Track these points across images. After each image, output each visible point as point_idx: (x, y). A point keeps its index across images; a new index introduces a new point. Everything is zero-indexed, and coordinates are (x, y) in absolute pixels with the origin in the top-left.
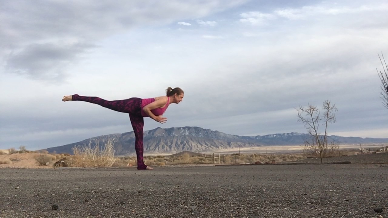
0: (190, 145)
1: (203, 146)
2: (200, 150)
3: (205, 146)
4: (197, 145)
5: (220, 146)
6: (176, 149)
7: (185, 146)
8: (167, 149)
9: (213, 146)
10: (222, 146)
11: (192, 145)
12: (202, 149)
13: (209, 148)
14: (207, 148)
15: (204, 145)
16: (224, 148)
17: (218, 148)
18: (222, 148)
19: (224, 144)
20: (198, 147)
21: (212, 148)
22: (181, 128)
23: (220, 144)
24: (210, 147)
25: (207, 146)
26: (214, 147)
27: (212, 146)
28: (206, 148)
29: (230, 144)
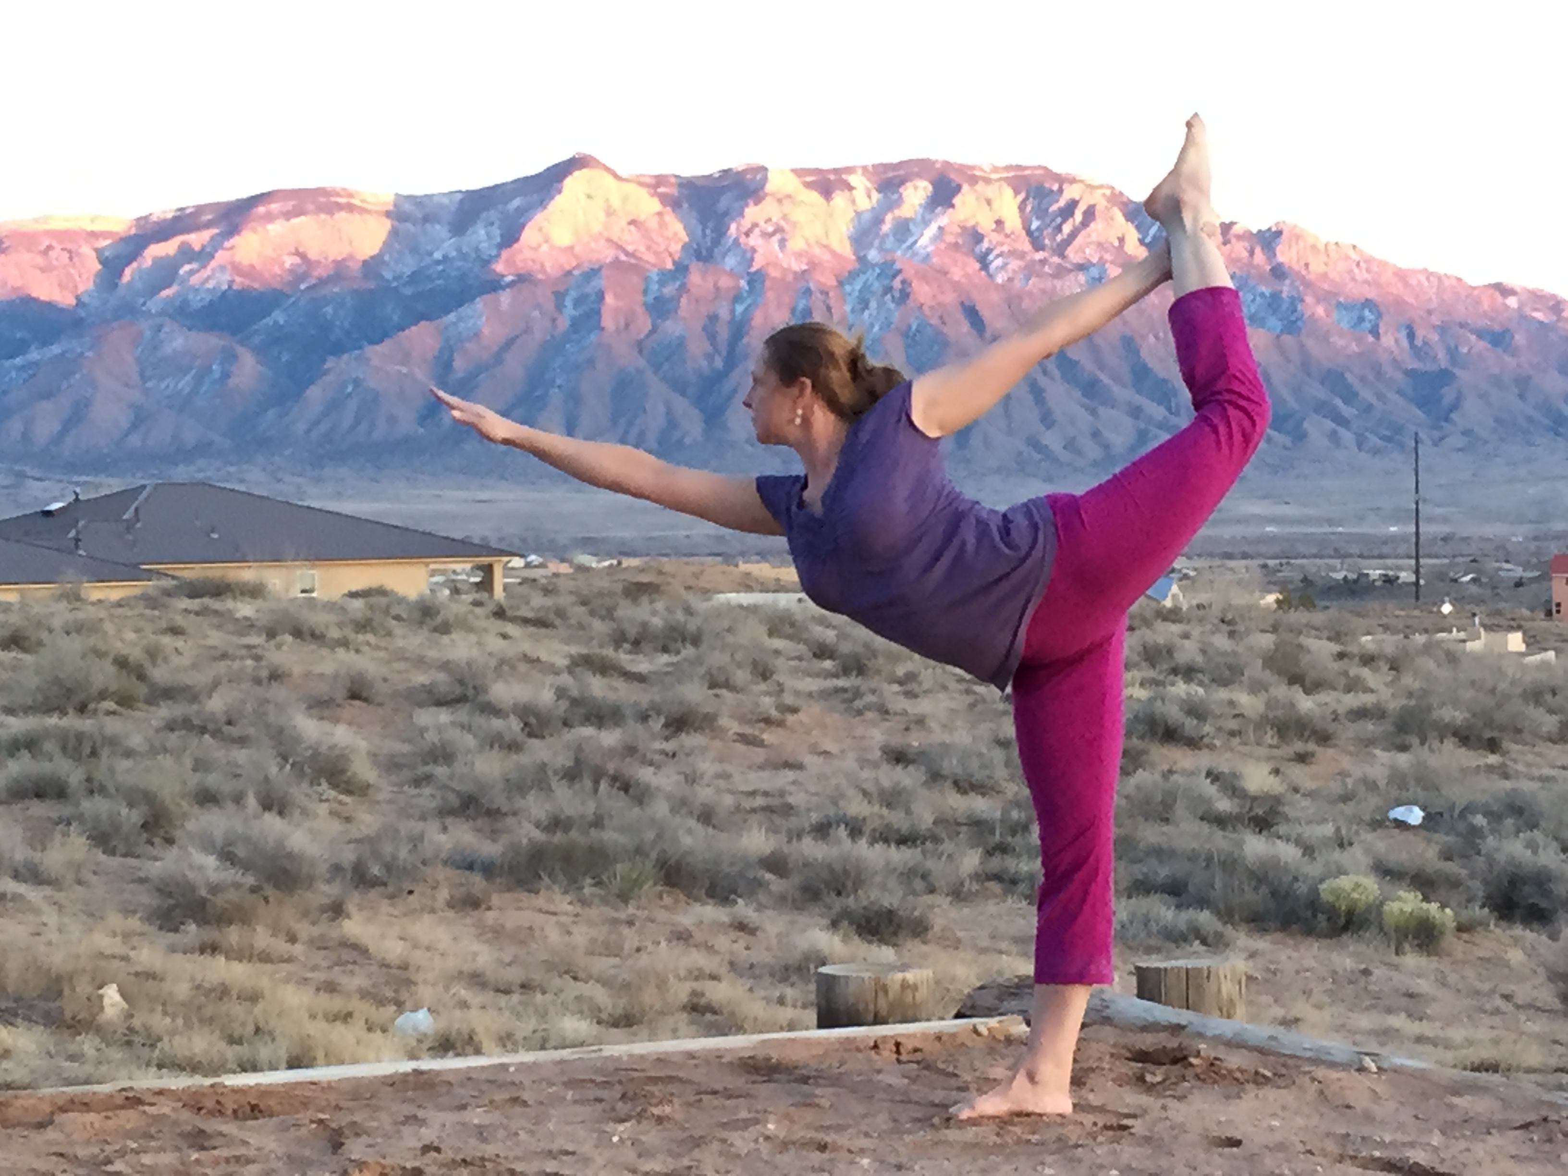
1: (1104, 411)
2: (1070, 445)
3: (1136, 412)
4: (1037, 393)
5: (1322, 408)
10: (1347, 411)
12: (1096, 434)
15: (1124, 394)
16: (1361, 444)
17: (1300, 436)
18: (1333, 436)
19: (1366, 395)
20: (1047, 420)
22: (849, 170)
23: (1318, 392)
29: (1448, 395)
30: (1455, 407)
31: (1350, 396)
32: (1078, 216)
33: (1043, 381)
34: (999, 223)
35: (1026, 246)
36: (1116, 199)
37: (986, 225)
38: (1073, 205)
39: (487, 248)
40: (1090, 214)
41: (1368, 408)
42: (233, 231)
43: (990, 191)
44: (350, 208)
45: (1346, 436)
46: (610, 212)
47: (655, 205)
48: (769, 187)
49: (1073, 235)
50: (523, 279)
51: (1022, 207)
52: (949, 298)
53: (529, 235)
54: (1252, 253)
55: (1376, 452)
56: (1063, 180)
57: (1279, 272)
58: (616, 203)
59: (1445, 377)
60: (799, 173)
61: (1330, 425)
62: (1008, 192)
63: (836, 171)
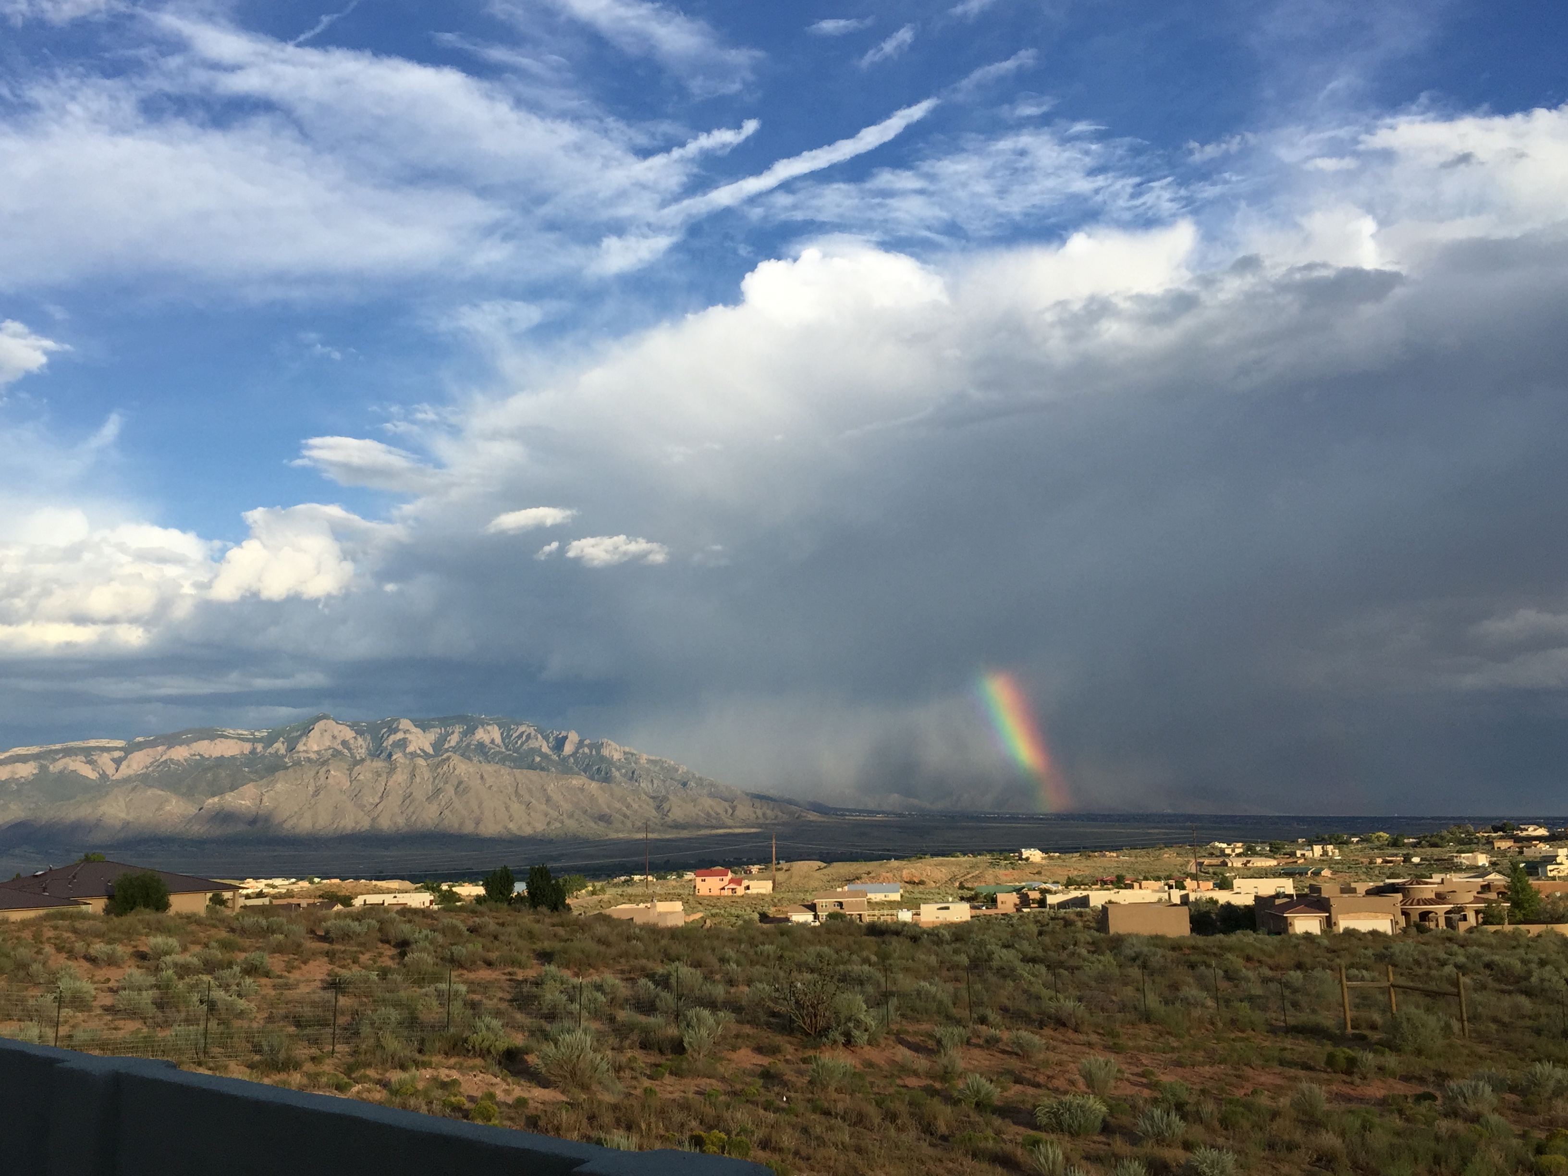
3: (546, 815)
9: (585, 812)
12: (530, 823)
14: (556, 819)
19: (635, 807)
21: (580, 822)
23: (618, 805)
24: (571, 815)
25: (554, 814)
26: (588, 819)
29: (666, 806)
30: (669, 810)
32: (524, 737)
34: (493, 741)
35: (504, 750)
37: (487, 741)
38: (523, 733)
40: (529, 737)
42: (171, 746)
43: (489, 728)
46: (334, 737)
48: (400, 727)
50: (297, 763)
51: (502, 734)
53: (300, 747)
54: (591, 752)
58: (336, 733)
59: (665, 799)
62: (496, 728)
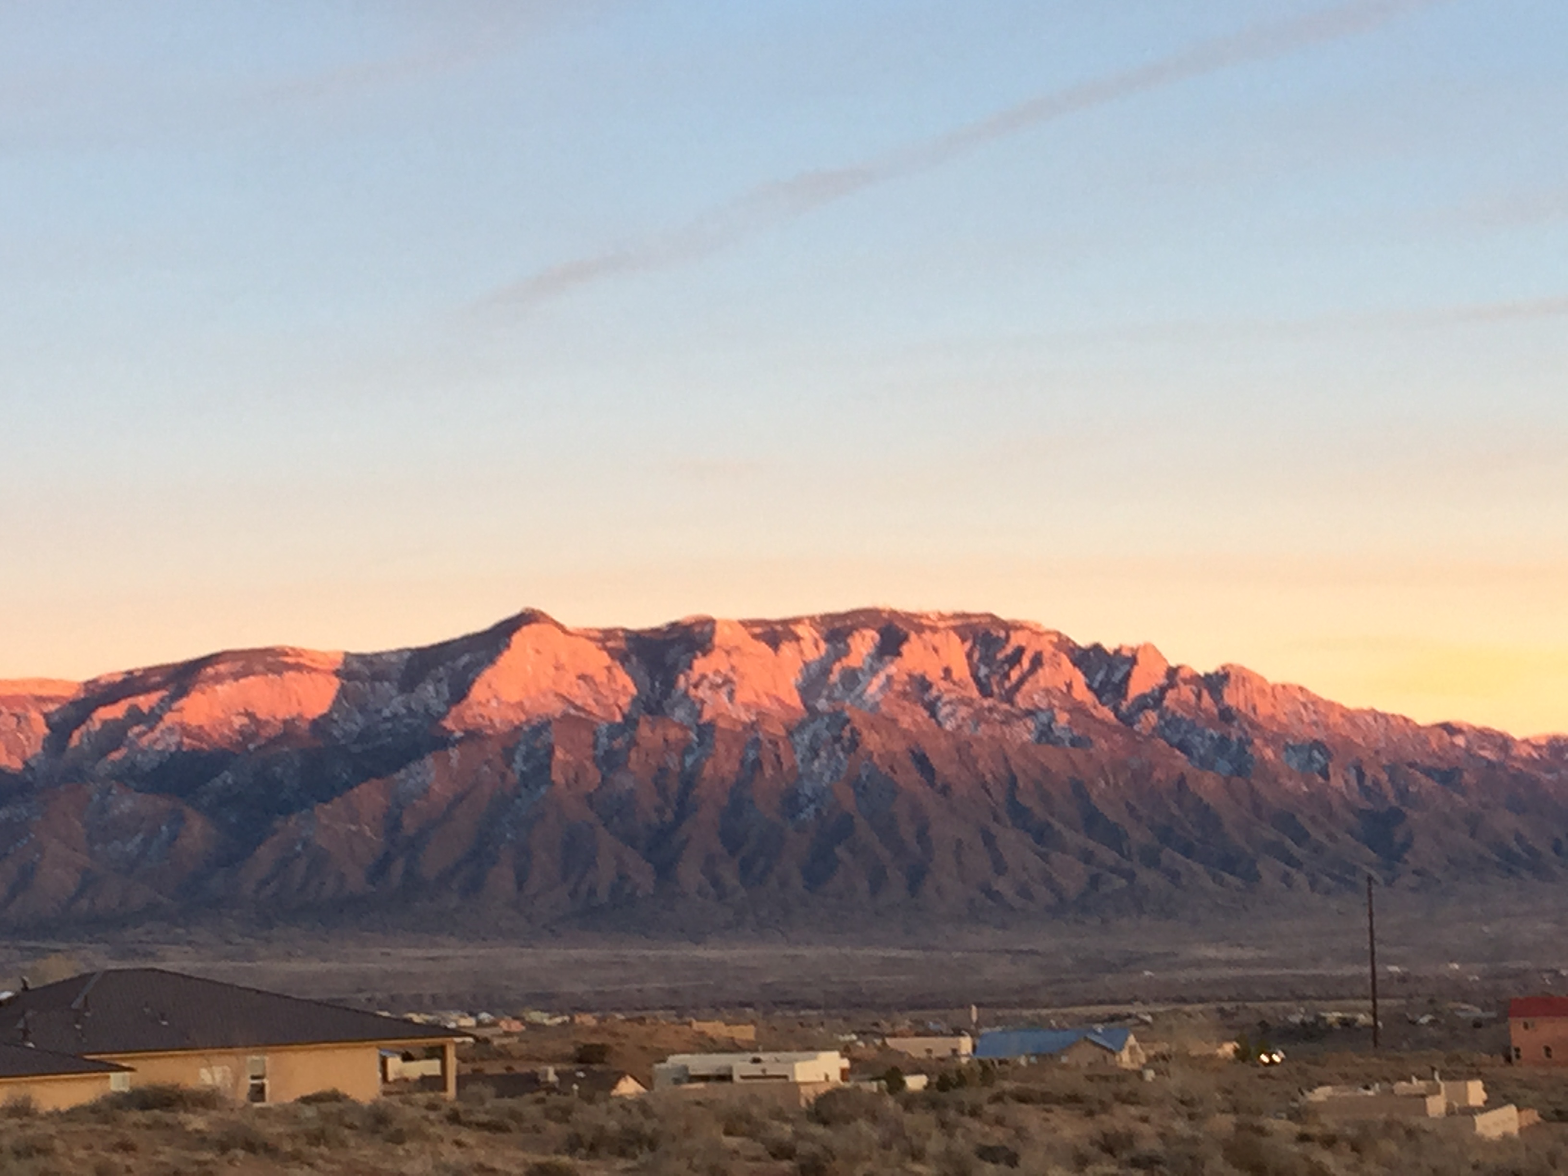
0: (907, 832)
1: (1055, 856)
2: (1025, 892)
3: (1088, 857)
4: (989, 839)
5: (1274, 850)
6: (729, 876)
7: (840, 851)
8: (623, 878)
9: (1187, 851)
10: (1299, 852)
11: (922, 835)
12: (1048, 881)
13: (1130, 876)
14: (1113, 871)
15: (1074, 838)
16: (1313, 884)
17: (1252, 877)
18: (1286, 878)
19: (1317, 835)
20: (1000, 868)
21: (1174, 876)
22: (797, 621)
23: (1270, 834)
24: (1151, 860)
25: (1108, 856)
26: (1197, 867)
27: (1169, 856)
28: (1095, 881)
29: (1399, 834)
30: (1407, 845)
31: (1301, 837)
32: (1026, 663)
33: (995, 828)
34: (947, 671)
35: (975, 694)
36: (1064, 645)
37: (934, 674)
38: (1020, 651)
39: (436, 706)
40: (1037, 661)
41: (1318, 849)
42: (182, 692)
43: (937, 639)
44: (298, 667)
45: (1300, 878)
46: (558, 667)
47: (605, 659)
48: (717, 640)
49: (1022, 681)
50: (473, 735)
51: (969, 656)
52: (898, 746)
53: (478, 692)
54: (1199, 696)
55: (1328, 892)
56: (1010, 627)
57: (1227, 715)
58: (564, 658)
59: (1397, 816)
60: (746, 624)
61: (1282, 866)
62: (955, 639)
63: (785, 622)
